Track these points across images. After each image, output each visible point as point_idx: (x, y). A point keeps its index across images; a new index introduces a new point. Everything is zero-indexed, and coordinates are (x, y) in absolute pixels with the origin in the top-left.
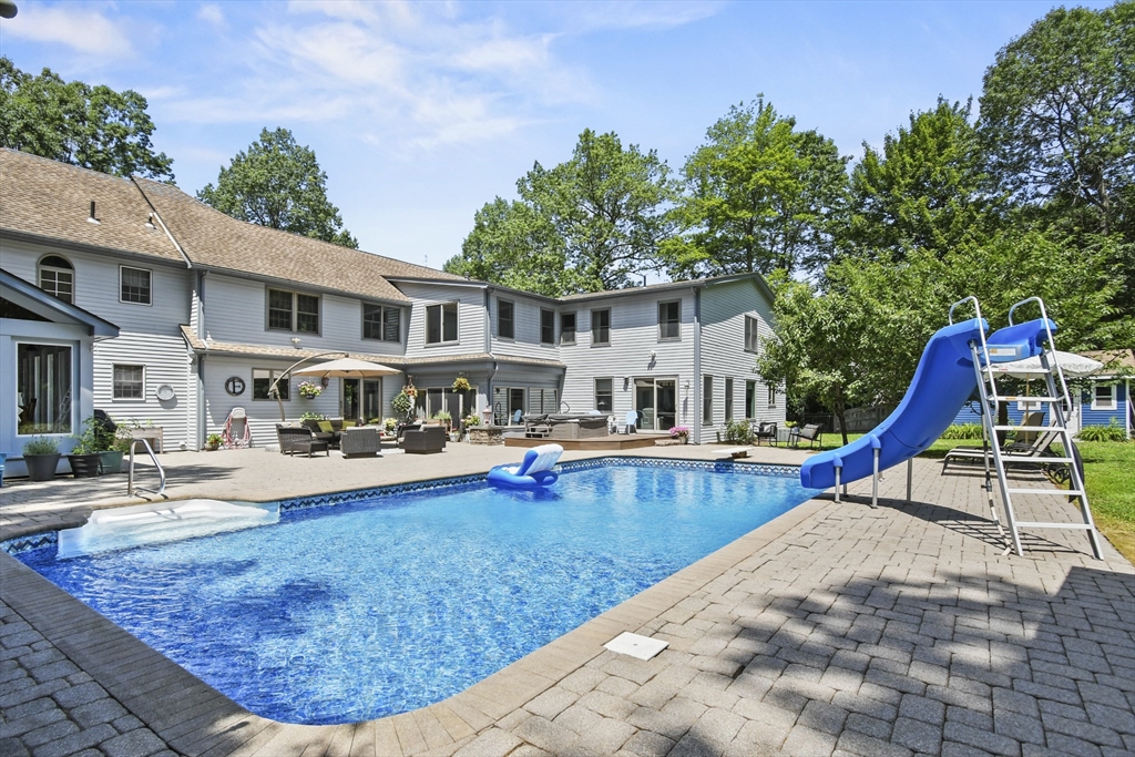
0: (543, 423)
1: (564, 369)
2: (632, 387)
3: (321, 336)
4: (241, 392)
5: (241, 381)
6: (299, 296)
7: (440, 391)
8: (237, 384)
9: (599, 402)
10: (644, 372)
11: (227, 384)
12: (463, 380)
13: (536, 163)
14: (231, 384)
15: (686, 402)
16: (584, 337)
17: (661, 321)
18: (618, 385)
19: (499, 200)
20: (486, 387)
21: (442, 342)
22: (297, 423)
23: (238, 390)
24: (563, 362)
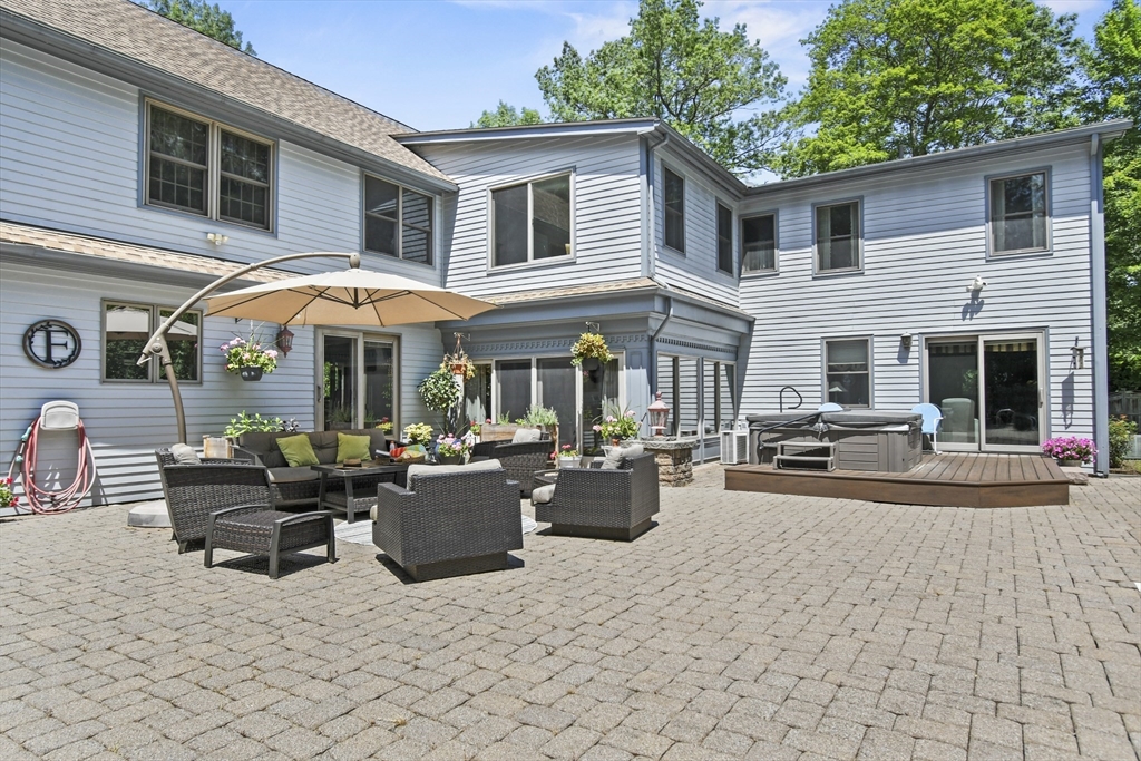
0: (804, 434)
1: (750, 323)
2: (919, 355)
3: (274, 234)
4: (70, 361)
5: (68, 330)
6: (226, 137)
7: (526, 365)
8: (57, 338)
9: (830, 387)
10: (951, 324)
11: (27, 339)
12: (598, 339)
13: (566, 45)
14: (39, 339)
15: (1068, 385)
16: (797, 259)
17: (993, 216)
18: (882, 355)
19: (504, 107)
20: (645, 352)
21: (531, 261)
22: (216, 449)
23: (59, 354)
24: (746, 308)
